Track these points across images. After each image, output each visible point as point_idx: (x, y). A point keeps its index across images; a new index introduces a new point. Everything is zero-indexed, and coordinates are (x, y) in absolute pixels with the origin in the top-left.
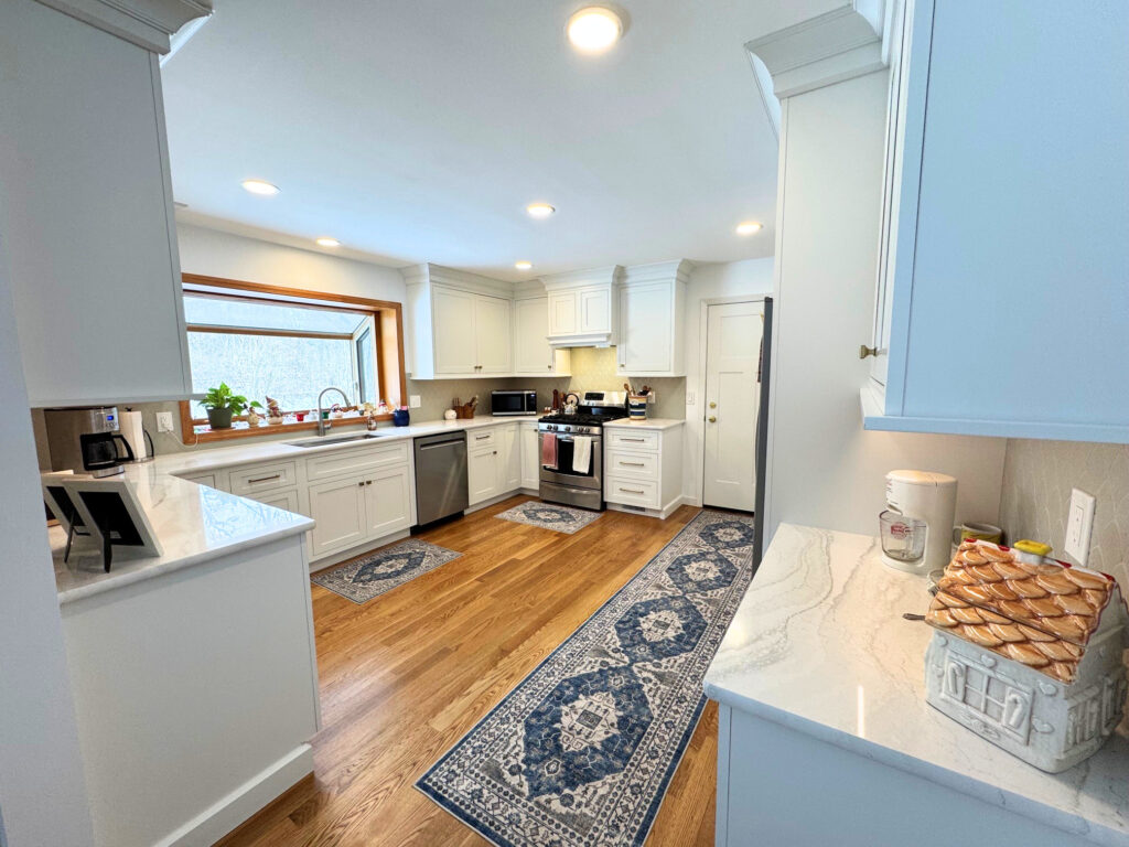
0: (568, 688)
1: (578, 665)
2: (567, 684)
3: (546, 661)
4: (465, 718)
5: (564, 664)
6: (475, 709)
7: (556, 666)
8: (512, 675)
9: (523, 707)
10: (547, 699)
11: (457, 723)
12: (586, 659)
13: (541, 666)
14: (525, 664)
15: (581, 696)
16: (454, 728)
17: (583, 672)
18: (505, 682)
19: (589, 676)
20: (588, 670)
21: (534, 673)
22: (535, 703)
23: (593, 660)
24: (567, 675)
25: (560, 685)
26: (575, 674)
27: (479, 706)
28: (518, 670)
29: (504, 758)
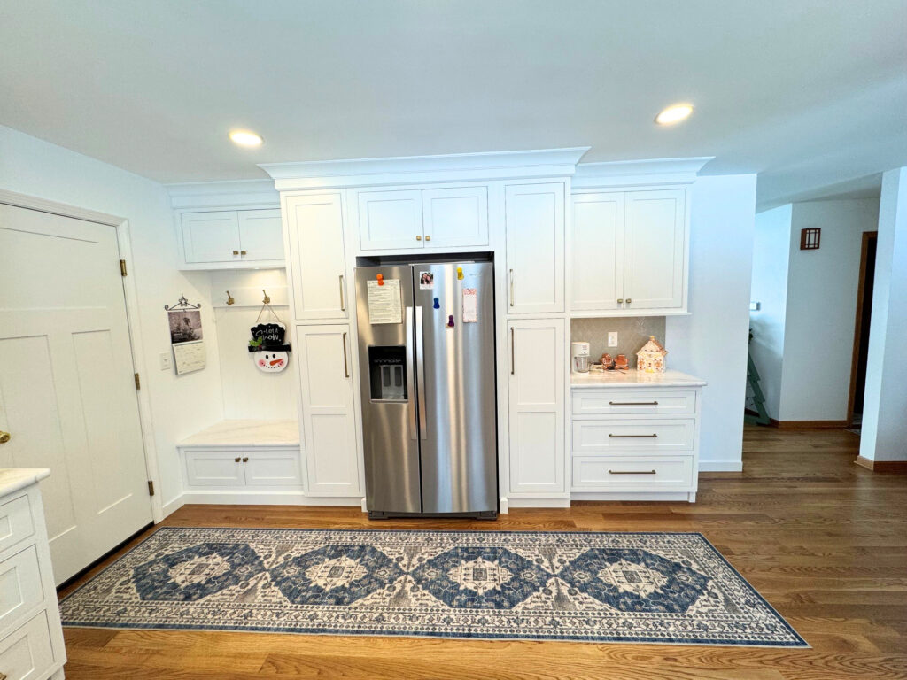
0: (625, 603)
1: (594, 609)
2: (622, 606)
3: (619, 639)
4: (745, 662)
5: (605, 621)
6: (730, 661)
7: (614, 626)
8: (667, 659)
9: (678, 623)
10: (650, 611)
11: (756, 664)
12: (580, 608)
13: (628, 639)
14: (643, 658)
15: (621, 591)
16: (761, 662)
17: (597, 601)
18: (680, 659)
19: (597, 596)
20: (591, 599)
21: (643, 639)
22: (665, 617)
23: (576, 602)
24: (614, 611)
25: (629, 609)
26: (607, 606)
27: (724, 660)
28: (659, 658)
29: (718, 606)
